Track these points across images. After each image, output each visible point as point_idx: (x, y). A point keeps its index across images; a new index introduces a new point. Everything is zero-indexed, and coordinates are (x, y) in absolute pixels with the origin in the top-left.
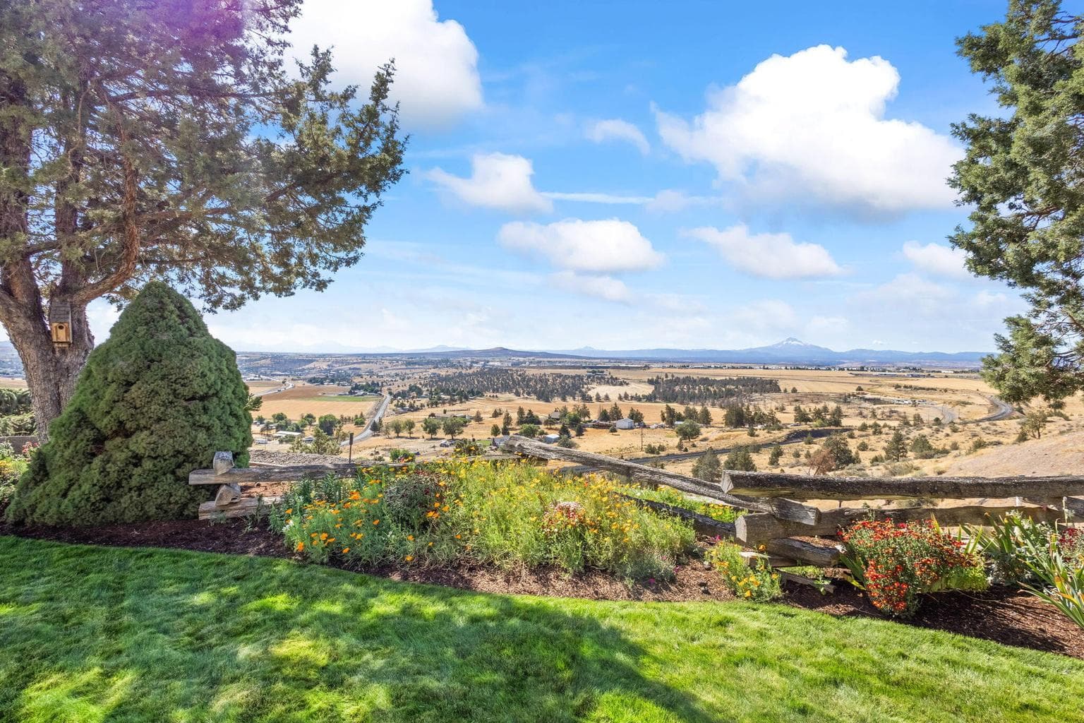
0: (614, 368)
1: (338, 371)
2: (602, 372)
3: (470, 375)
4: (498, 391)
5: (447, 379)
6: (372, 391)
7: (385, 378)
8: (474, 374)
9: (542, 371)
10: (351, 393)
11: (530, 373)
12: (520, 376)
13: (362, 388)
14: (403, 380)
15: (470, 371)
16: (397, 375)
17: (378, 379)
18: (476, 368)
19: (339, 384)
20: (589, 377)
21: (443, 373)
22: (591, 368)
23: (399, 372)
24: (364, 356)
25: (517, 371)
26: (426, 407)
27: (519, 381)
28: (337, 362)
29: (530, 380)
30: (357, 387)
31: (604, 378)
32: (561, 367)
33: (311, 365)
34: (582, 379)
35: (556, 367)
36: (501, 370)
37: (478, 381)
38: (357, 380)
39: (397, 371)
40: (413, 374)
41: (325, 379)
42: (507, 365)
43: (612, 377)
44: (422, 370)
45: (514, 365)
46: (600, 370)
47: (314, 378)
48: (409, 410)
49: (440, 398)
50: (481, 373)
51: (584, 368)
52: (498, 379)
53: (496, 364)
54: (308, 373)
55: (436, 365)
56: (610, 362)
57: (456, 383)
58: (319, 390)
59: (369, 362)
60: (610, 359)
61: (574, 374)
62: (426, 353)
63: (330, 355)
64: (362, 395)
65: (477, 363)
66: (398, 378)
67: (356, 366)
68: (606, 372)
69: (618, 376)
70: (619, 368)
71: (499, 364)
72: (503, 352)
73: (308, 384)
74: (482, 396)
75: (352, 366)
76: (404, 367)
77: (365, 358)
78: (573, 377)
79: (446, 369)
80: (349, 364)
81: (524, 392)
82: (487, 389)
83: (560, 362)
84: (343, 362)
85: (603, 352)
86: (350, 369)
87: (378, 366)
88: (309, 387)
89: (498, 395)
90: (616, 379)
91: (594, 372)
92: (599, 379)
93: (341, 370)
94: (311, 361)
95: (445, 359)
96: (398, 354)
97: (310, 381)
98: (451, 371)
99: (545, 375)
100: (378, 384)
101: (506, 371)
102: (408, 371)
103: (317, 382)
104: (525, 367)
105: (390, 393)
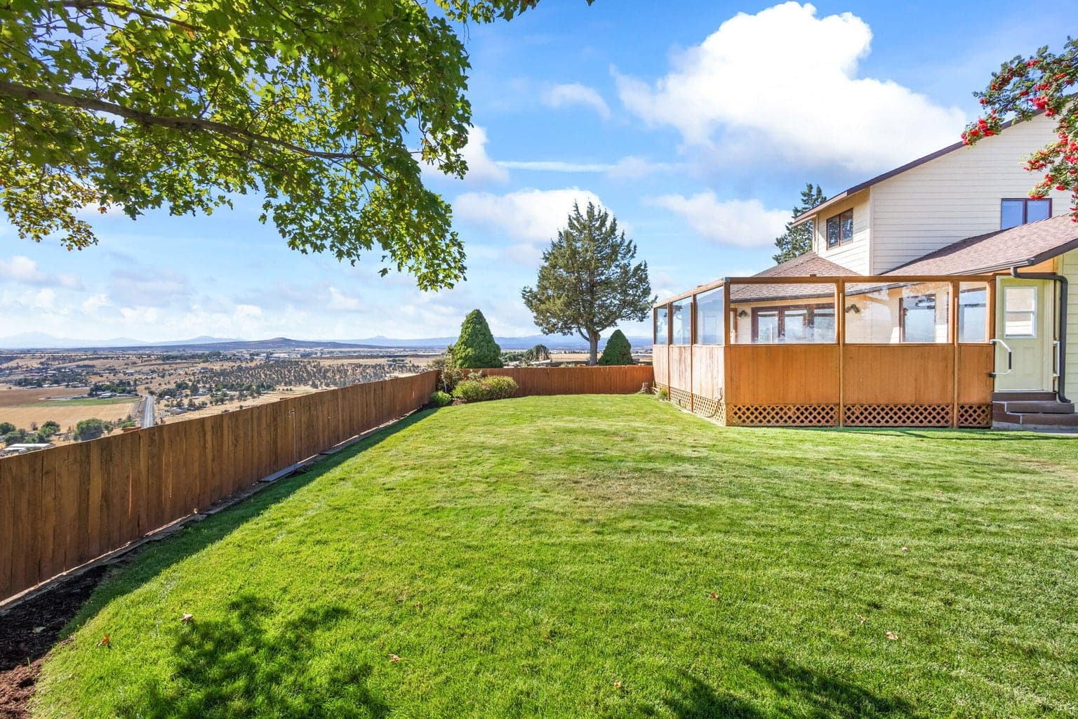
0: (412, 356)
1: (59, 370)
2: (403, 361)
3: (251, 369)
4: (291, 384)
5: (223, 373)
6: (124, 391)
7: (137, 376)
8: (257, 367)
9: (340, 362)
10: (91, 395)
11: (325, 363)
12: (314, 367)
13: (108, 388)
14: (163, 377)
15: (253, 364)
16: (153, 372)
17: (127, 377)
18: (259, 360)
19: (67, 386)
20: (390, 366)
21: (217, 367)
22: (390, 357)
23: (155, 368)
24: (95, 350)
25: (309, 363)
26: (209, 405)
27: (314, 373)
28: (54, 359)
29: (327, 371)
30: (97, 388)
31: (406, 367)
32: (358, 357)
33: (13, 364)
34: (384, 368)
35: (352, 357)
36: (290, 362)
37: (266, 375)
38: (94, 380)
39: (152, 367)
40: (175, 370)
41: (44, 380)
42: (295, 356)
43: (413, 366)
44: (185, 365)
45: (303, 356)
46: (401, 358)
47: (26, 380)
48: (188, 410)
49: (225, 395)
50: (265, 366)
51: (382, 357)
52: (289, 371)
53: (282, 355)
54: (10, 374)
55: (206, 358)
56: (404, 350)
57: (237, 377)
58: (38, 394)
59: (107, 358)
60: (405, 348)
61: (374, 364)
62: (185, 346)
63: (42, 351)
64: (110, 397)
65: (257, 355)
66: (155, 375)
67: (86, 362)
68: (407, 360)
69: (419, 364)
70: (416, 356)
71: (286, 355)
72: (285, 343)
73: (15, 388)
74: (274, 390)
75: (81, 363)
76: (161, 362)
77: (96, 353)
78: (374, 367)
79: (220, 363)
80: (74, 361)
81: (321, 383)
82: (278, 383)
83: (355, 352)
84: (64, 359)
85: (396, 341)
86: (78, 366)
87: (121, 362)
88: (16, 391)
89: (294, 388)
90: (418, 366)
91: (394, 361)
92: (401, 367)
93: (65, 368)
94: (12, 359)
95: (215, 352)
96: (147, 347)
97: (19, 383)
98: (227, 365)
99: (343, 365)
100: (129, 383)
101: (297, 363)
102: (166, 367)
103: (31, 384)
104: (317, 358)
105: (152, 393)
